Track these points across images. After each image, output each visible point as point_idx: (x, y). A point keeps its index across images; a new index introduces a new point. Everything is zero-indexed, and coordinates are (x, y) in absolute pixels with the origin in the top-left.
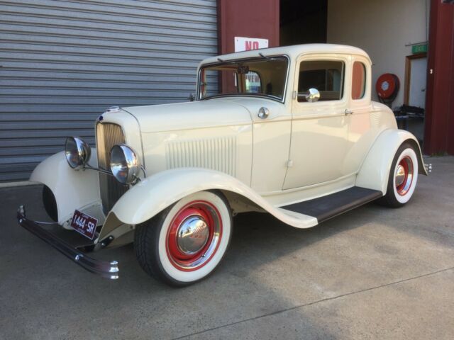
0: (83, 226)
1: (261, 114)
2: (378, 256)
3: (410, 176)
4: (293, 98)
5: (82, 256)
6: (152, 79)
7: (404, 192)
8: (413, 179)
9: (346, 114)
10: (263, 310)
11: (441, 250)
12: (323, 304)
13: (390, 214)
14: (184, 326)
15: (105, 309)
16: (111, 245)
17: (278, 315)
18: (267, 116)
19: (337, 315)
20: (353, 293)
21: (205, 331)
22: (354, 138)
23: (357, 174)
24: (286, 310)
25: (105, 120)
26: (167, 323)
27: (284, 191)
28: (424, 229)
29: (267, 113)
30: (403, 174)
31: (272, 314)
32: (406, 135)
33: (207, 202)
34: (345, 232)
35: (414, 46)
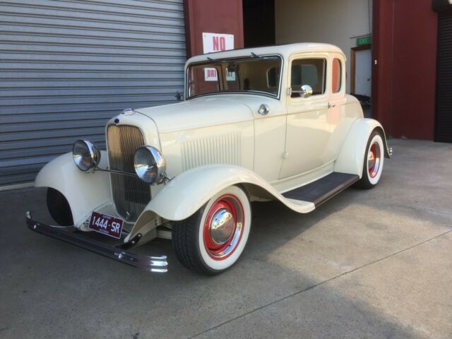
0: (106, 227)
1: (262, 111)
2: (371, 232)
3: (377, 159)
4: (287, 95)
5: (124, 253)
6: (123, 76)
7: (374, 174)
8: (380, 162)
9: (329, 106)
10: (297, 287)
11: (420, 223)
12: (344, 277)
13: (365, 195)
14: (235, 308)
15: (154, 302)
16: (141, 241)
17: (311, 290)
18: (268, 112)
19: (360, 285)
20: (365, 266)
21: (255, 310)
22: (331, 128)
23: (335, 161)
24: (316, 286)
25: (121, 122)
26: (218, 307)
27: (280, 181)
28: (400, 206)
29: (267, 110)
30: (373, 158)
31: (307, 289)
32: (374, 123)
33: (233, 196)
34: (335, 214)
35: (358, 39)
